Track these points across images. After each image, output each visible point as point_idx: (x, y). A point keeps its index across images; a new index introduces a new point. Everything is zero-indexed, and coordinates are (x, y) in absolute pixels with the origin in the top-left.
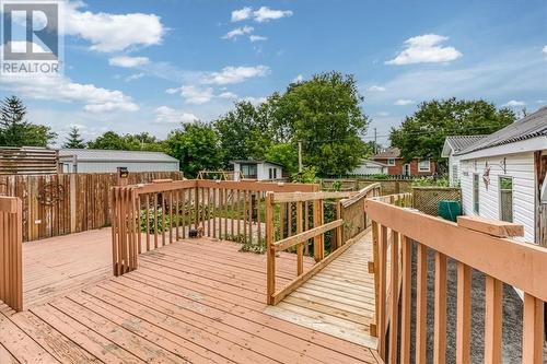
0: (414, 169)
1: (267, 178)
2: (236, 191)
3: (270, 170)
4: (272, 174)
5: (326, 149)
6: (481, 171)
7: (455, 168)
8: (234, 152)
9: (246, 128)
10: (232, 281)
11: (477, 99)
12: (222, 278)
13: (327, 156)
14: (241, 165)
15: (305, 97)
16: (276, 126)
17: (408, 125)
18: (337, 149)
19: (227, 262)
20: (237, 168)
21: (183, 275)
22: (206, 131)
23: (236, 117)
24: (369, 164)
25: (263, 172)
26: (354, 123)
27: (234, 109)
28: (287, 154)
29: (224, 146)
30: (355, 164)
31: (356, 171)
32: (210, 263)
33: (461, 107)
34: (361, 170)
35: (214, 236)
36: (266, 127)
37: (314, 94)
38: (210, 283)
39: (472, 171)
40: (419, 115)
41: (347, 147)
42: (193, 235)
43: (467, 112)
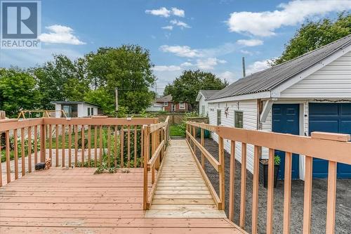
0: (178, 108)
1: (87, 115)
2: (60, 126)
3: (89, 109)
4: (90, 112)
5: (130, 95)
6: (223, 108)
7: (203, 107)
8: (52, 95)
9: (63, 76)
10: (103, 200)
11: (209, 72)
12: (92, 200)
13: (131, 100)
14: (62, 105)
15: (115, 58)
16: (90, 76)
17: (177, 82)
18: (137, 95)
19: (89, 185)
20: (58, 107)
21: (50, 207)
22: (24, 76)
23: (55, 67)
24: (155, 105)
25: (82, 111)
26: (147, 79)
27: (53, 61)
28: (102, 98)
29: (42, 90)
30: (147, 105)
31: (148, 109)
32: (74, 190)
33: (202, 75)
34: (151, 109)
35: (63, 166)
36: (82, 77)
37: (122, 57)
38: (84, 207)
39: (216, 108)
40: (182, 77)
41: (144, 94)
42: (40, 168)
43: (204, 78)
